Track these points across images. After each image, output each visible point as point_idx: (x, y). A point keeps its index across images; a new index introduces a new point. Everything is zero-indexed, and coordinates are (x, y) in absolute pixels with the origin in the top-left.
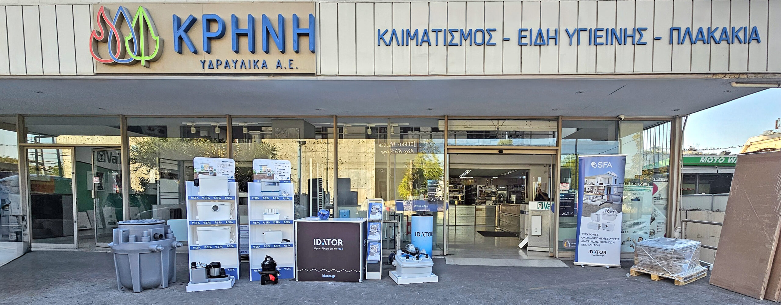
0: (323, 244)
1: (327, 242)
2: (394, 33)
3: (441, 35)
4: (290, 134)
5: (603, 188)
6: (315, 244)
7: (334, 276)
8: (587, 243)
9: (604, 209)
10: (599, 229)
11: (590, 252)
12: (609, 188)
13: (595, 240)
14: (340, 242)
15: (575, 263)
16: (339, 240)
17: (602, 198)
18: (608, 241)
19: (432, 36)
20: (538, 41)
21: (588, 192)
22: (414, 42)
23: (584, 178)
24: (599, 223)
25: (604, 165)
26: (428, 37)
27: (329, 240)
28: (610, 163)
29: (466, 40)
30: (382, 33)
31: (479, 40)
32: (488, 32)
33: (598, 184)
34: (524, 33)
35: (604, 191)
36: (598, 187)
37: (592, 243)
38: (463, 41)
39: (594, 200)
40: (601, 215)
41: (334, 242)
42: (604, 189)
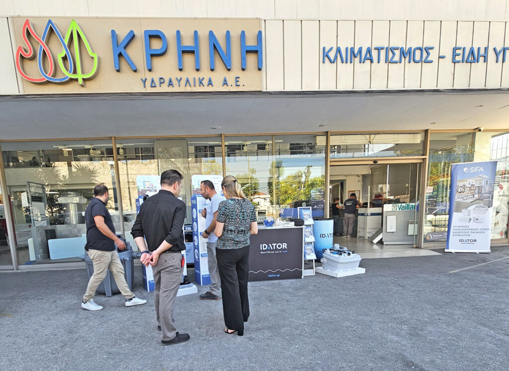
0: (269, 248)
1: (273, 246)
2: (339, 50)
3: (383, 53)
4: (173, 153)
5: (475, 188)
6: (261, 249)
7: (278, 276)
8: (459, 234)
9: (475, 206)
10: (469, 222)
11: (461, 241)
12: (480, 188)
13: (466, 231)
14: (285, 246)
15: (446, 250)
16: (283, 244)
17: (474, 196)
18: (478, 231)
19: (374, 54)
20: (470, 59)
21: (460, 192)
22: (357, 60)
23: (457, 181)
24: (470, 217)
25: (476, 169)
26: (371, 55)
27: (274, 245)
28: (481, 168)
29: (405, 58)
30: (326, 50)
31: (418, 58)
32: (427, 50)
33: (470, 186)
34: (458, 52)
35: (476, 191)
36: (470, 187)
37: (462, 234)
38: (403, 59)
39: (465, 198)
40: (472, 212)
41: (279, 246)
42: (475, 190)
